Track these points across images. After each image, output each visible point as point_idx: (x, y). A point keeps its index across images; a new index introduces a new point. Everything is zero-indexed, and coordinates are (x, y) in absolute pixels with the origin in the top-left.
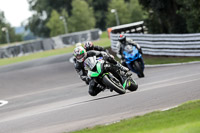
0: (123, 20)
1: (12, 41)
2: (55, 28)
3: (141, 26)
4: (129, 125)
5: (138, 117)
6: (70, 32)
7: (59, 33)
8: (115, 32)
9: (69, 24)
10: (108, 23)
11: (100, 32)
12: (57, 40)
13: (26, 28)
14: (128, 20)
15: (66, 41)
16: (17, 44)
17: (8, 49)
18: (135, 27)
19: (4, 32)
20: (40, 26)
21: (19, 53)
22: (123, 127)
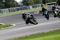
0: (51, 1)
2: (30, 3)
4: (52, 33)
5: (55, 30)
7: (31, 5)
8: (48, 5)
9: (34, 2)
10: (46, 2)
11: (44, 5)
12: (31, 7)
13: (21, 3)
15: (33, 7)
18: (54, 3)
20: (25, 2)
21: (19, 10)
22: (50, 33)
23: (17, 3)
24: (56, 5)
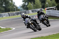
1: (17, 11)
2: (30, 7)
3: (55, 8)
4: (51, 37)
5: (54, 34)
6: (34, 9)
7: (31, 9)
8: (47, 9)
9: (34, 6)
10: (45, 7)
11: (43, 9)
12: (30, 11)
13: (21, 7)
14: (51, 6)
15: (33, 11)
16: (18, 12)
17: (16, 13)
19: (15, 8)
20: (25, 7)
21: (19, 14)
22: (49, 37)
23: (17, 7)
24: (55, 9)
